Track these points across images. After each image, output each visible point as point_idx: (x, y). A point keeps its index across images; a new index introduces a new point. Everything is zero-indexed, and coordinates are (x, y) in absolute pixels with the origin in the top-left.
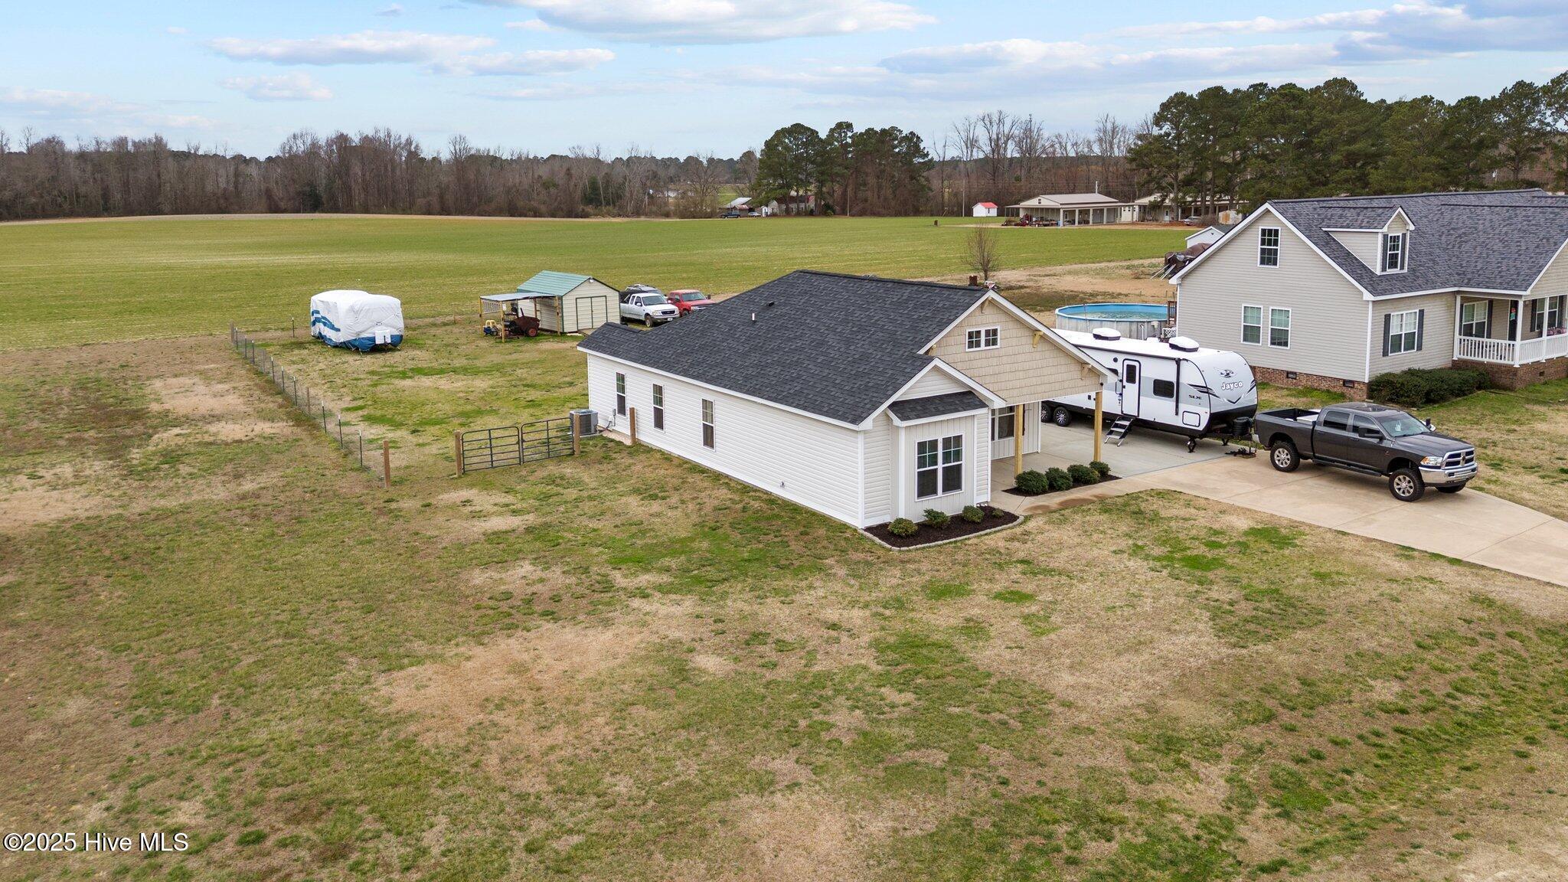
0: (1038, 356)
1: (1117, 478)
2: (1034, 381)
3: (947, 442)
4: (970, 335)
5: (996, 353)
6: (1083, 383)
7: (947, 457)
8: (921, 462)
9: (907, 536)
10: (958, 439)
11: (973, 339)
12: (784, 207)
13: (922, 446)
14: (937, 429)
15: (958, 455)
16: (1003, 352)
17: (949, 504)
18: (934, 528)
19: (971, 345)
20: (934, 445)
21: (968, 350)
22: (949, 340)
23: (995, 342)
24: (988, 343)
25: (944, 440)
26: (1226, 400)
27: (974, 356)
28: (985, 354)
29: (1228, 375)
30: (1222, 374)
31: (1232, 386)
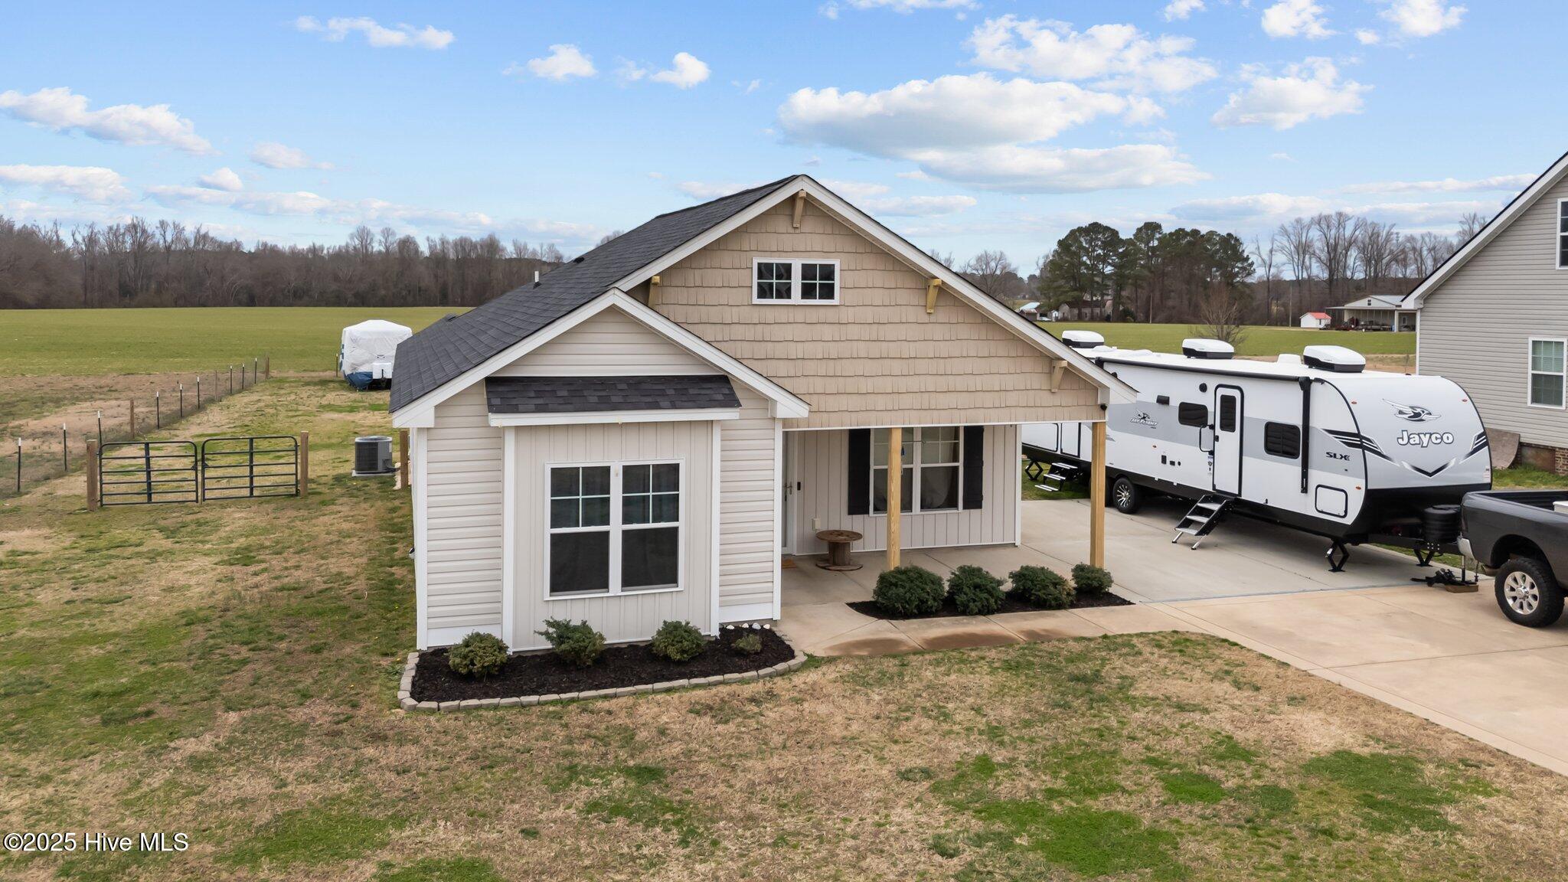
0: (939, 332)
1: (1130, 603)
2: (930, 383)
3: (634, 476)
4: (764, 270)
5: (831, 316)
6: (1056, 400)
7: (634, 510)
8: (561, 514)
9: (470, 677)
10: (669, 475)
11: (772, 281)
12: (1076, 311)
13: (562, 480)
14: (618, 441)
15: (669, 507)
16: (847, 315)
19: (764, 292)
20: (598, 478)
21: (756, 301)
22: (694, 276)
23: (828, 292)
24: (808, 292)
25: (627, 470)
26: (1407, 466)
27: (770, 315)
28: (799, 315)
29: (1416, 416)
30: (1401, 412)
31: (1425, 439)
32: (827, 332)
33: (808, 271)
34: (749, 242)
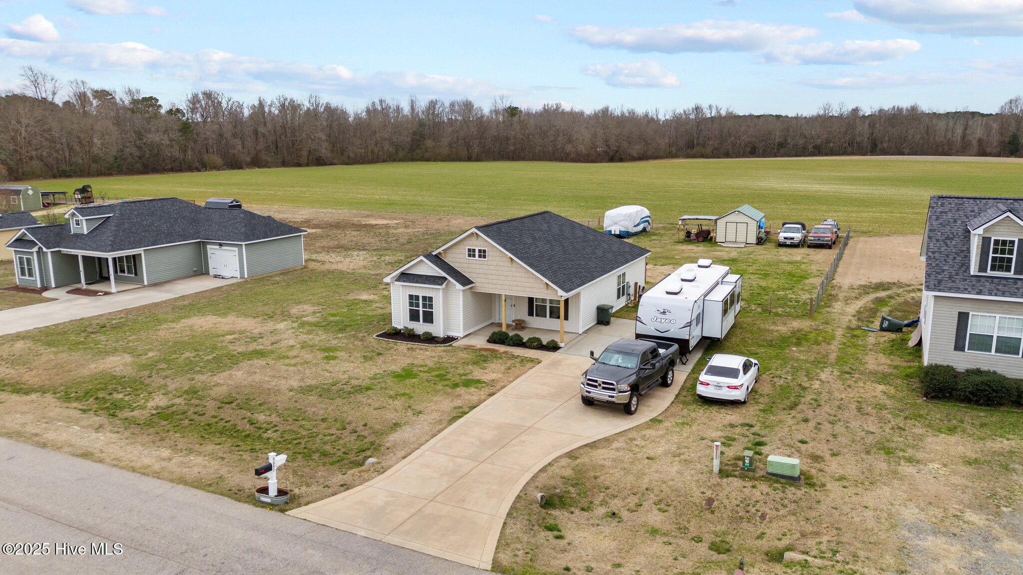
0: (513, 269)
2: (512, 283)
3: (424, 298)
4: (469, 250)
5: (486, 262)
7: (424, 306)
8: (411, 304)
10: (431, 299)
11: (471, 253)
13: (411, 297)
14: (421, 290)
15: (431, 306)
16: (489, 263)
17: (420, 328)
18: (409, 336)
19: (469, 255)
20: (417, 297)
21: (467, 258)
22: (453, 251)
23: (485, 257)
24: (480, 256)
25: (423, 297)
26: (652, 328)
27: (471, 261)
28: (478, 262)
29: (664, 313)
30: (658, 310)
31: (663, 321)
32: (485, 267)
33: (480, 251)
34: (465, 243)
